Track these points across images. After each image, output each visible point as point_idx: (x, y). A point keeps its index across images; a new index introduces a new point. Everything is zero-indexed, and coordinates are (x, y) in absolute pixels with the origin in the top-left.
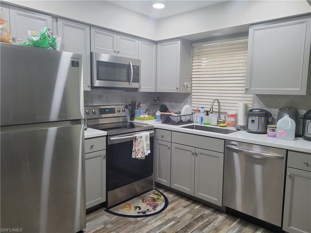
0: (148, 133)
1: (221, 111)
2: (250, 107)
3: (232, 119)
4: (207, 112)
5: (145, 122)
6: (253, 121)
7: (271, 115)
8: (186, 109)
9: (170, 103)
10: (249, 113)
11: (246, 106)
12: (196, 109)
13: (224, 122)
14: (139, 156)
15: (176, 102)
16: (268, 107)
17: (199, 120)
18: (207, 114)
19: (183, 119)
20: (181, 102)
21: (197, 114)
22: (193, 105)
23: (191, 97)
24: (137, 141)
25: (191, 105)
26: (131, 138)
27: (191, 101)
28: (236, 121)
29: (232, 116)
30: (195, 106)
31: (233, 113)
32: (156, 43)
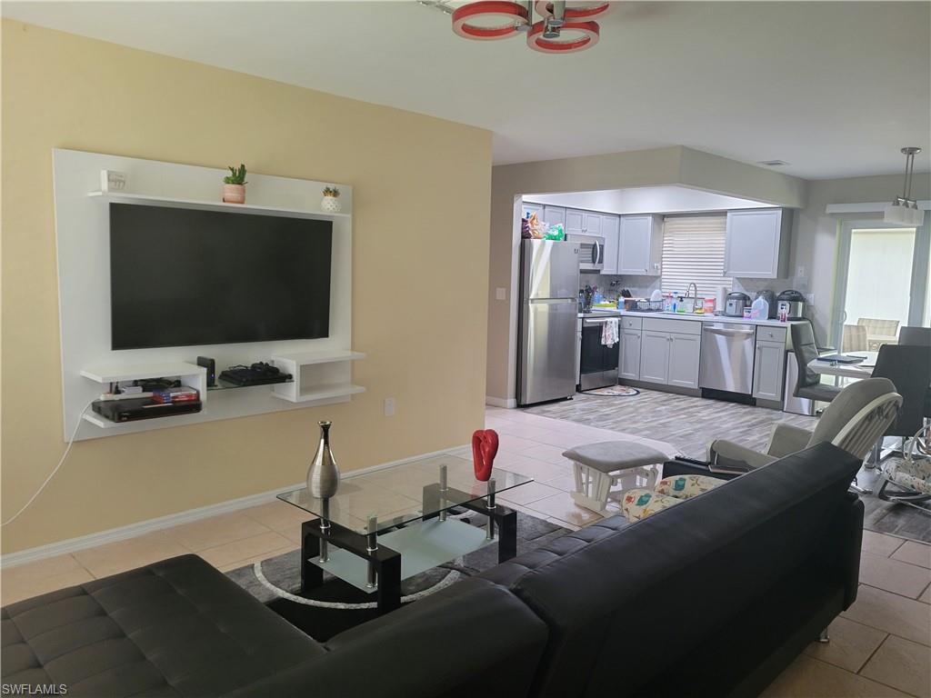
0: (616, 319)
1: (698, 296)
2: (730, 291)
3: (711, 305)
4: (681, 298)
5: (607, 309)
6: (731, 304)
7: (749, 299)
8: (655, 295)
9: (633, 289)
10: (728, 297)
11: (725, 289)
12: (667, 294)
13: (701, 309)
14: (610, 343)
15: (640, 287)
16: (747, 291)
17: (671, 308)
18: (681, 301)
19: (653, 306)
20: (647, 287)
21: (668, 300)
22: (663, 290)
23: (660, 281)
24: (608, 326)
25: (660, 289)
26: (600, 323)
27: (661, 285)
28: (714, 308)
29: (710, 301)
30: (667, 290)
31: (712, 298)
32: (620, 216)
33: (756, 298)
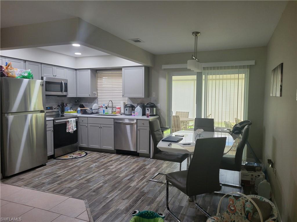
0: (75, 119)
1: (113, 106)
2: (127, 103)
3: (119, 110)
5: (71, 114)
6: (127, 110)
7: (134, 107)
8: (95, 106)
9: (85, 104)
10: (126, 106)
11: (124, 103)
12: (100, 106)
13: (115, 112)
14: (71, 131)
15: (89, 103)
16: (133, 103)
17: (102, 112)
18: (107, 108)
19: (94, 111)
20: (92, 103)
21: (101, 108)
22: (99, 104)
23: (97, 100)
24: (69, 123)
26: (65, 121)
27: (97, 103)
29: (118, 108)
31: (119, 107)
32: (76, 70)
33: (137, 107)
